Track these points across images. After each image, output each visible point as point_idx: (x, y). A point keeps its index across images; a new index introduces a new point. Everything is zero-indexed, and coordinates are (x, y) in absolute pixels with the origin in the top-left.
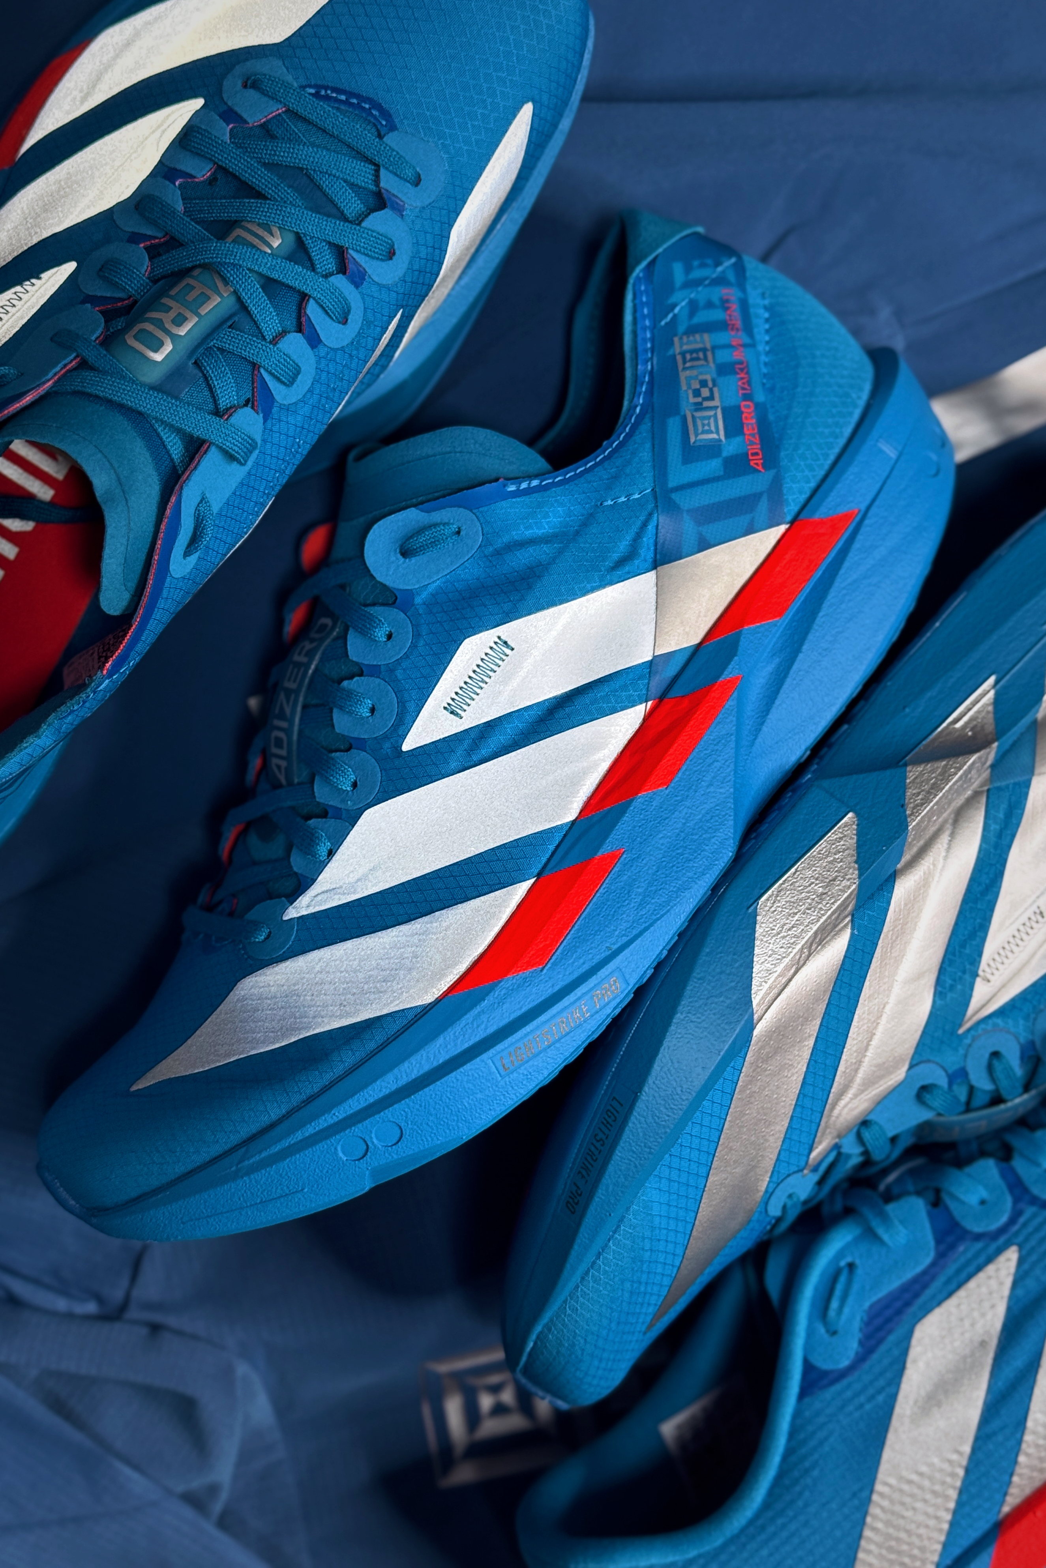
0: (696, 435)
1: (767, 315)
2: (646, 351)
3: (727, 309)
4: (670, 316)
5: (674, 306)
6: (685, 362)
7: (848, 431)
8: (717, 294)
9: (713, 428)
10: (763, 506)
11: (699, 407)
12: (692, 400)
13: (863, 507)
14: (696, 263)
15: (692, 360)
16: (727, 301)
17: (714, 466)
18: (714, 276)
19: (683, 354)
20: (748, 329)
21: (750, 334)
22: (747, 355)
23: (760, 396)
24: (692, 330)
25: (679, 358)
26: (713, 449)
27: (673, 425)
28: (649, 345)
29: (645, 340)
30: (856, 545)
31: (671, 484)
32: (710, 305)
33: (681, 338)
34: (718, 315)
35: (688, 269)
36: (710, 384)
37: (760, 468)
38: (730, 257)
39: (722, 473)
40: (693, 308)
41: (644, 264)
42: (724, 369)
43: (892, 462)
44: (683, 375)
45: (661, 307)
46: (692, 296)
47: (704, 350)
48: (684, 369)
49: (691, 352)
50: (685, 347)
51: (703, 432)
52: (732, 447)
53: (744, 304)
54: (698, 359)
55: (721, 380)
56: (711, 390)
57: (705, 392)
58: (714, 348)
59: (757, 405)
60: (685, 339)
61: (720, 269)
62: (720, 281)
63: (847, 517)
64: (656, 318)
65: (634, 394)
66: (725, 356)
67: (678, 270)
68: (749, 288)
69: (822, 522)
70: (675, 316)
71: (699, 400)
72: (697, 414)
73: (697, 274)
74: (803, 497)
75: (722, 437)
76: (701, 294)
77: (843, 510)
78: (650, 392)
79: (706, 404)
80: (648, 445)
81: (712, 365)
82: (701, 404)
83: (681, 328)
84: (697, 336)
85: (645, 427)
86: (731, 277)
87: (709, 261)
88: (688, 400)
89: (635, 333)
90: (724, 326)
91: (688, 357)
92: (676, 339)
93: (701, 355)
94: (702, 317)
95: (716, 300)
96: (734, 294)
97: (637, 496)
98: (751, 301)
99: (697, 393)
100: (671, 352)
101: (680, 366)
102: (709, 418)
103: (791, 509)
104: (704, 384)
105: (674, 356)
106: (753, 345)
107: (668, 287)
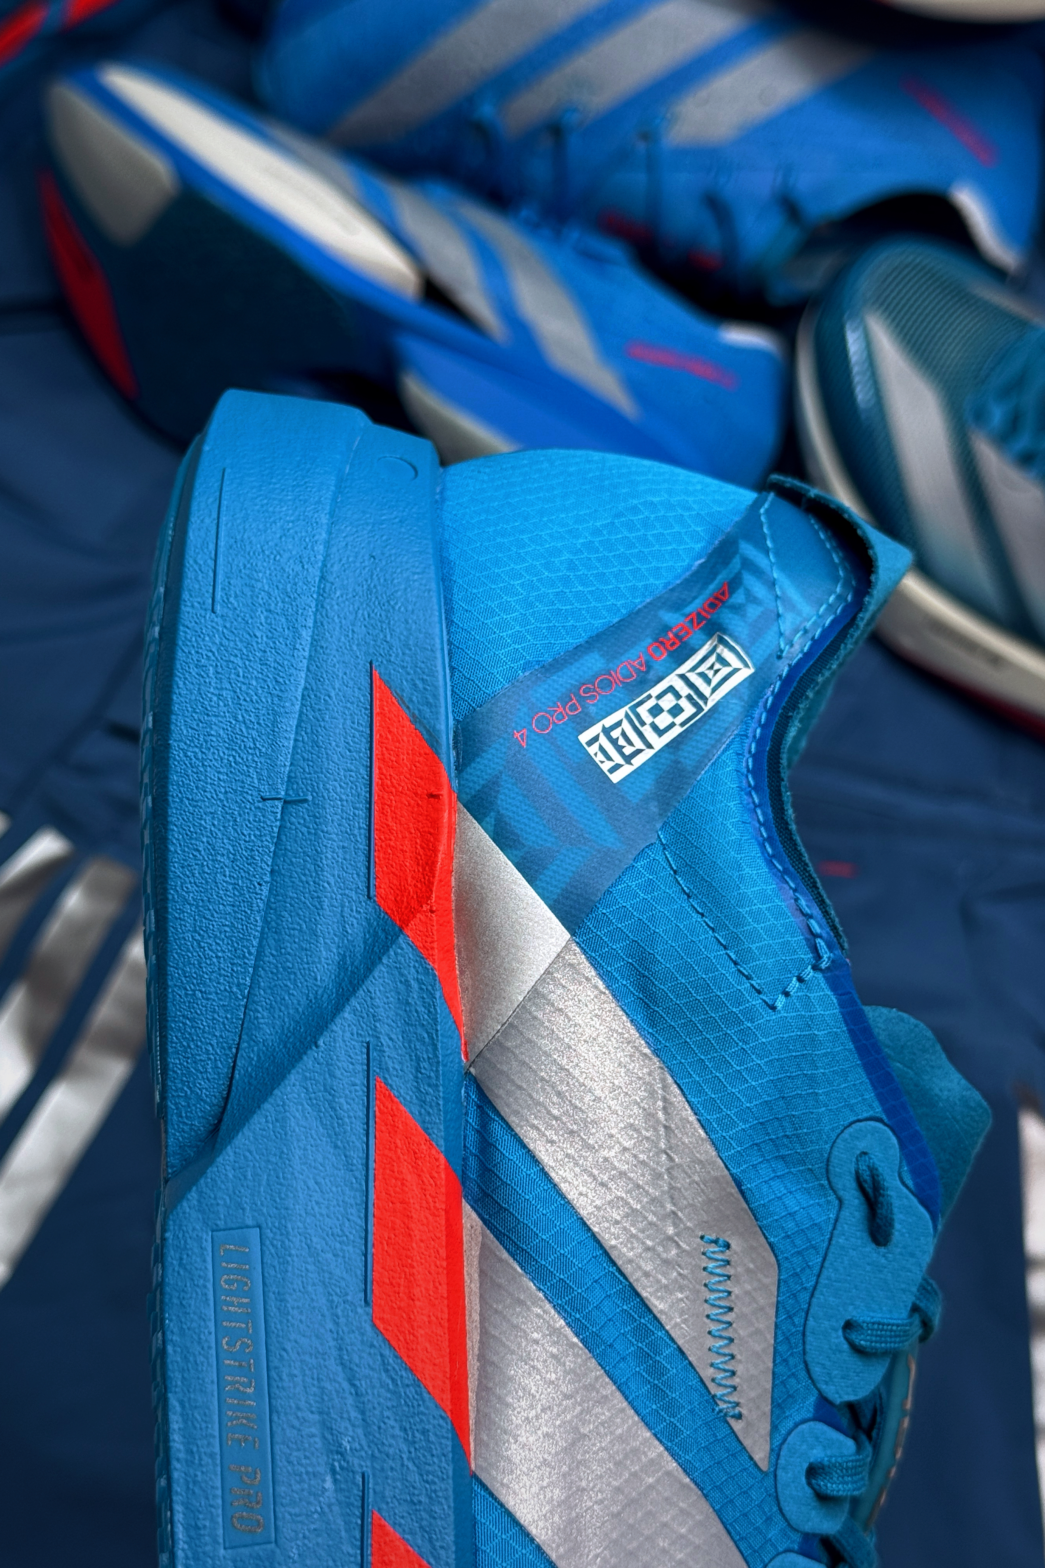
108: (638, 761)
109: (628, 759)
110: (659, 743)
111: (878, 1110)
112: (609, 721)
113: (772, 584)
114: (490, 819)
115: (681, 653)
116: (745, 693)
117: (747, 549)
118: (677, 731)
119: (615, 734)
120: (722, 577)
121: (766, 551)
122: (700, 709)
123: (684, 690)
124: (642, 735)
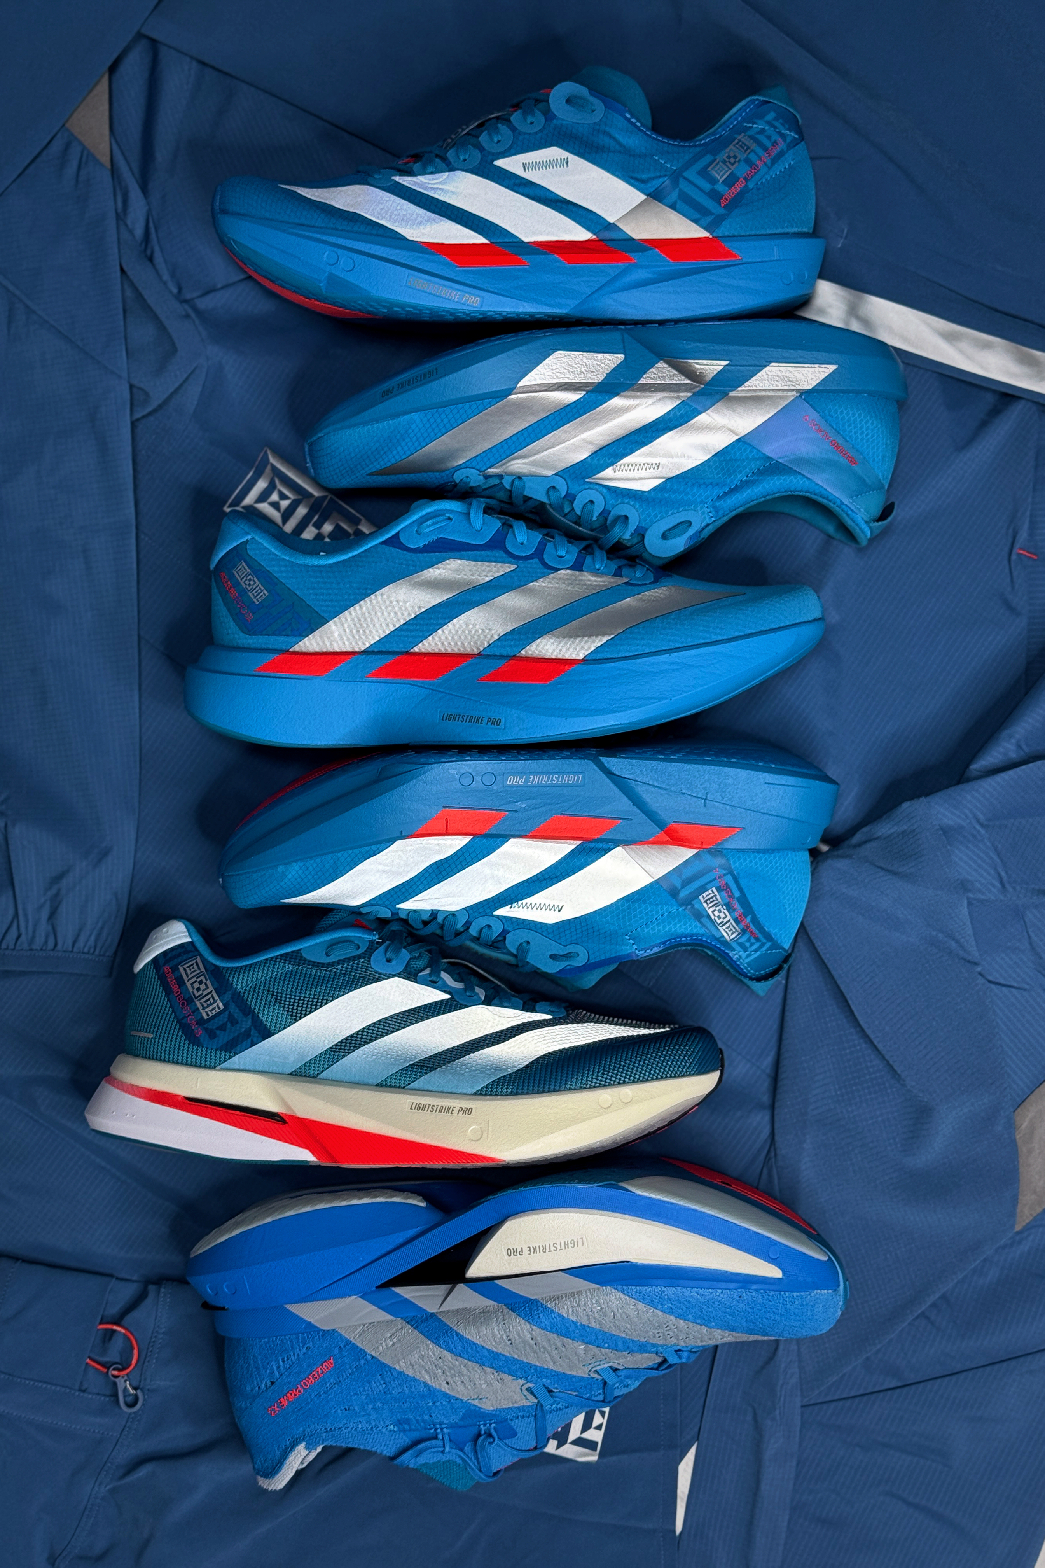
0: (712, 169)
1: (787, 167)
2: (728, 127)
3: (773, 145)
4: (751, 125)
5: (754, 123)
6: (737, 143)
7: (769, 232)
8: (775, 137)
9: (721, 174)
10: (709, 219)
11: (724, 162)
12: (725, 157)
13: (745, 260)
14: (781, 121)
15: (741, 146)
16: (777, 144)
17: (707, 186)
18: (783, 132)
19: (740, 141)
20: (774, 161)
21: (773, 163)
22: (763, 169)
23: (751, 185)
24: (752, 137)
25: (737, 141)
26: (713, 181)
27: (708, 158)
28: (731, 126)
29: (732, 123)
30: (728, 269)
31: (685, 174)
32: (769, 137)
33: (745, 136)
34: (768, 144)
35: (776, 119)
36: (737, 160)
37: (722, 205)
38: (796, 133)
39: (707, 191)
40: (762, 131)
41: (761, 98)
42: (748, 161)
43: (773, 259)
44: (731, 147)
45: (751, 119)
46: (766, 128)
47: (748, 148)
48: (734, 145)
49: (743, 143)
50: (743, 140)
51: (716, 171)
52: (720, 188)
53: (781, 154)
54: (743, 148)
55: (742, 163)
56: (735, 162)
57: (732, 160)
58: (753, 151)
59: (746, 186)
60: (746, 137)
61: (788, 132)
62: (783, 136)
63: (734, 256)
64: (744, 120)
65: (708, 136)
66: (752, 157)
67: (771, 116)
68: (791, 151)
69: (724, 248)
70: (752, 127)
71: (727, 160)
72: (720, 163)
73: (777, 124)
74: (727, 234)
75: (721, 182)
76: (770, 130)
77: (735, 251)
78: (713, 141)
79: (728, 164)
80: (691, 155)
81: (745, 156)
82: (726, 162)
83: (750, 133)
84: (752, 141)
85: (698, 149)
86: (789, 140)
87: (787, 126)
88: (723, 155)
89: (731, 117)
90: (766, 149)
91: (740, 143)
92: (743, 134)
93: (745, 148)
94: (761, 138)
95: (773, 139)
96: (782, 145)
97: (669, 166)
98: (786, 156)
99: (729, 157)
100: (736, 136)
101: (734, 143)
102: (724, 169)
103: (719, 232)
104: (735, 157)
105: (736, 138)
106: (769, 168)
107: (761, 116)
108: (705, 905)
109: (706, 902)
110: (710, 911)
111: (592, 961)
112: (718, 897)
113: (756, 951)
114: (694, 859)
115: (737, 921)
116: (722, 939)
117: (768, 945)
118: (713, 917)
119: (714, 898)
120: (760, 936)
121: (767, 950)
122: (719, 924)
123: (725, 921)
124: (713, 906)
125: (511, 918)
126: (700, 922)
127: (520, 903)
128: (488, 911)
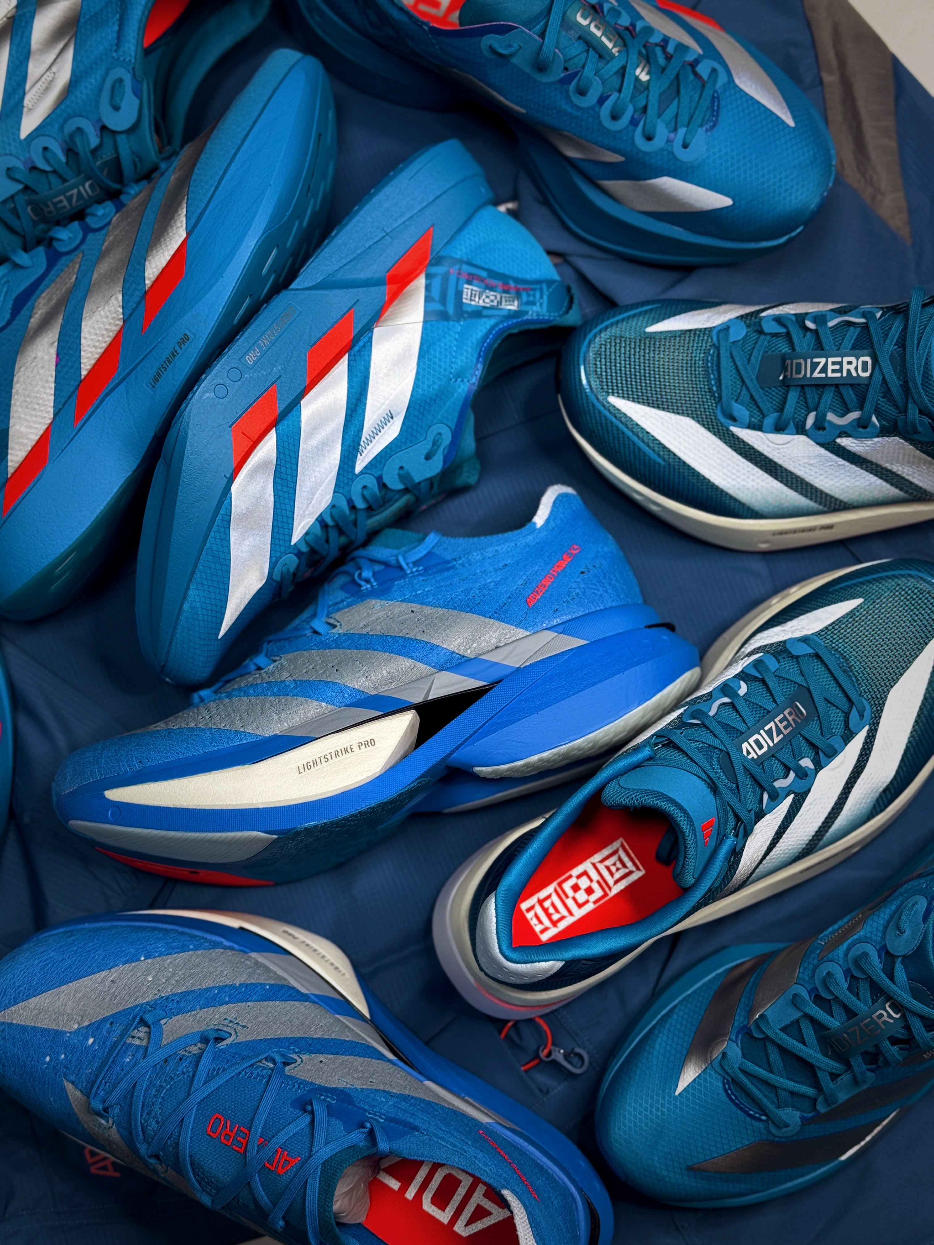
108: (473, 303)
109: (471, 300)
110: (481, 303)
111: (453, 427)
112: (475, 288)
113: (541, 297)
114: (428, 281)
115: (506, 291)
116: (512, 313)
117: (544, 286)
118: (488, 305)
119: (474, 292)
120: (532, 287)
121: (548, 290)
123: (498, 300)
124: (479, 298)
125: (370, 463)
126: (486, 316)
127: (362, 443)
128: (350, 475)
